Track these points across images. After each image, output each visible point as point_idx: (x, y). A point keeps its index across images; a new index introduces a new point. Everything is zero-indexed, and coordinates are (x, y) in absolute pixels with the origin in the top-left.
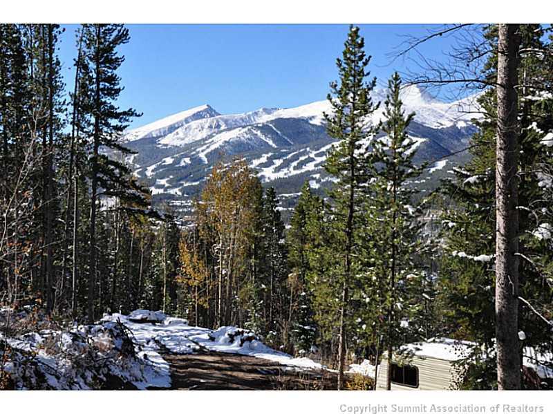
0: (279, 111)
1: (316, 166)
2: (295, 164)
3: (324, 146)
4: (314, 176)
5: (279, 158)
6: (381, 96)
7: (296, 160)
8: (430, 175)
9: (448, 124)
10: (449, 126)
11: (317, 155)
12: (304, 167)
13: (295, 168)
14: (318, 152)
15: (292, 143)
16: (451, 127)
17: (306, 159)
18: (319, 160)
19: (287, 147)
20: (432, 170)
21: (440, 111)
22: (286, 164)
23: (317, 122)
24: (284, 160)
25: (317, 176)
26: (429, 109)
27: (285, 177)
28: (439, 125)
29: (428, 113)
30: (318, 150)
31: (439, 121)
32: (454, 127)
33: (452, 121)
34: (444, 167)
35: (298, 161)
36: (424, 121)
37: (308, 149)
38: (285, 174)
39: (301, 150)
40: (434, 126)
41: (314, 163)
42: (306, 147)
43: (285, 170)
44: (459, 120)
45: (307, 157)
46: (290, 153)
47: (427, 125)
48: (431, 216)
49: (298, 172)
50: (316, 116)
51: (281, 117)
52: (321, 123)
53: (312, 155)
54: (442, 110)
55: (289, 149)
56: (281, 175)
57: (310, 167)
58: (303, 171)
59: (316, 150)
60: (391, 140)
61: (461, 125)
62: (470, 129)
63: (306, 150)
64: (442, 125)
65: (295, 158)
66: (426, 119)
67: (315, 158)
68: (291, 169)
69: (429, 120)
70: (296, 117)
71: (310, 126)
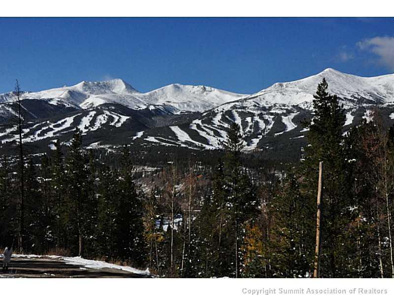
0: (25, 94)
1: (54, 134)
2: (39, 132)
3: (60, 120)
4: (53, 141)
5: (26, 128)
6: (99, 86)
7: (40, 129)
8: (133, 141)
9: (144, 107)
10: (144, 108)
11: (54, 126)
12: (45, 134)
13: (39, 135)
14: (56, 124)
15: (36, 117)
16: (145, 109)
17: (47, 129)
18: (57, 130)
19: (33, 120)
20: (135, 138)
21: (138, 98)
22: (32, 133)
23: (54, 103)
24: (30, 130)
25: (55, 141)
26: (131, 97)
27: (31, 141)
28: (137, 107)
29: (130, 99)
30: (56, 122)
31: (138, 105)
32: (147, 109)
33: (145, 105)
34: (142, 136)
35: (41, 131)
36: (128, 104)
37: (48, 122)
38: (32, 139)
39: (44, 123)
40: (135, 108)
41: (54, 131)
42: (47, 120)
43: (32, 137)
44: (151, 105)
45: (47, 127)
46: (35, 125)
47: (130, 108)
48: (135, 170)
49: (42, 138)
50: (53, 98)
51: (27, 98)
52: (57, 103)
53: (51, 126)
54: (139, 97)
55: (34, 121)
56: (28, 140)
57: (50, 134)
58: (45, 137)
59: (54, 123)
60: (107, 117)
61: (151, 108)
62: (157, 111)
63: (47, 123)
64: (139, 107)
65: (39, 128)
66: (129, 103)
67: (54, 129)
68: (36, 136)
69: (131, 104)
70: (38, 99)
71: (49, 106)
